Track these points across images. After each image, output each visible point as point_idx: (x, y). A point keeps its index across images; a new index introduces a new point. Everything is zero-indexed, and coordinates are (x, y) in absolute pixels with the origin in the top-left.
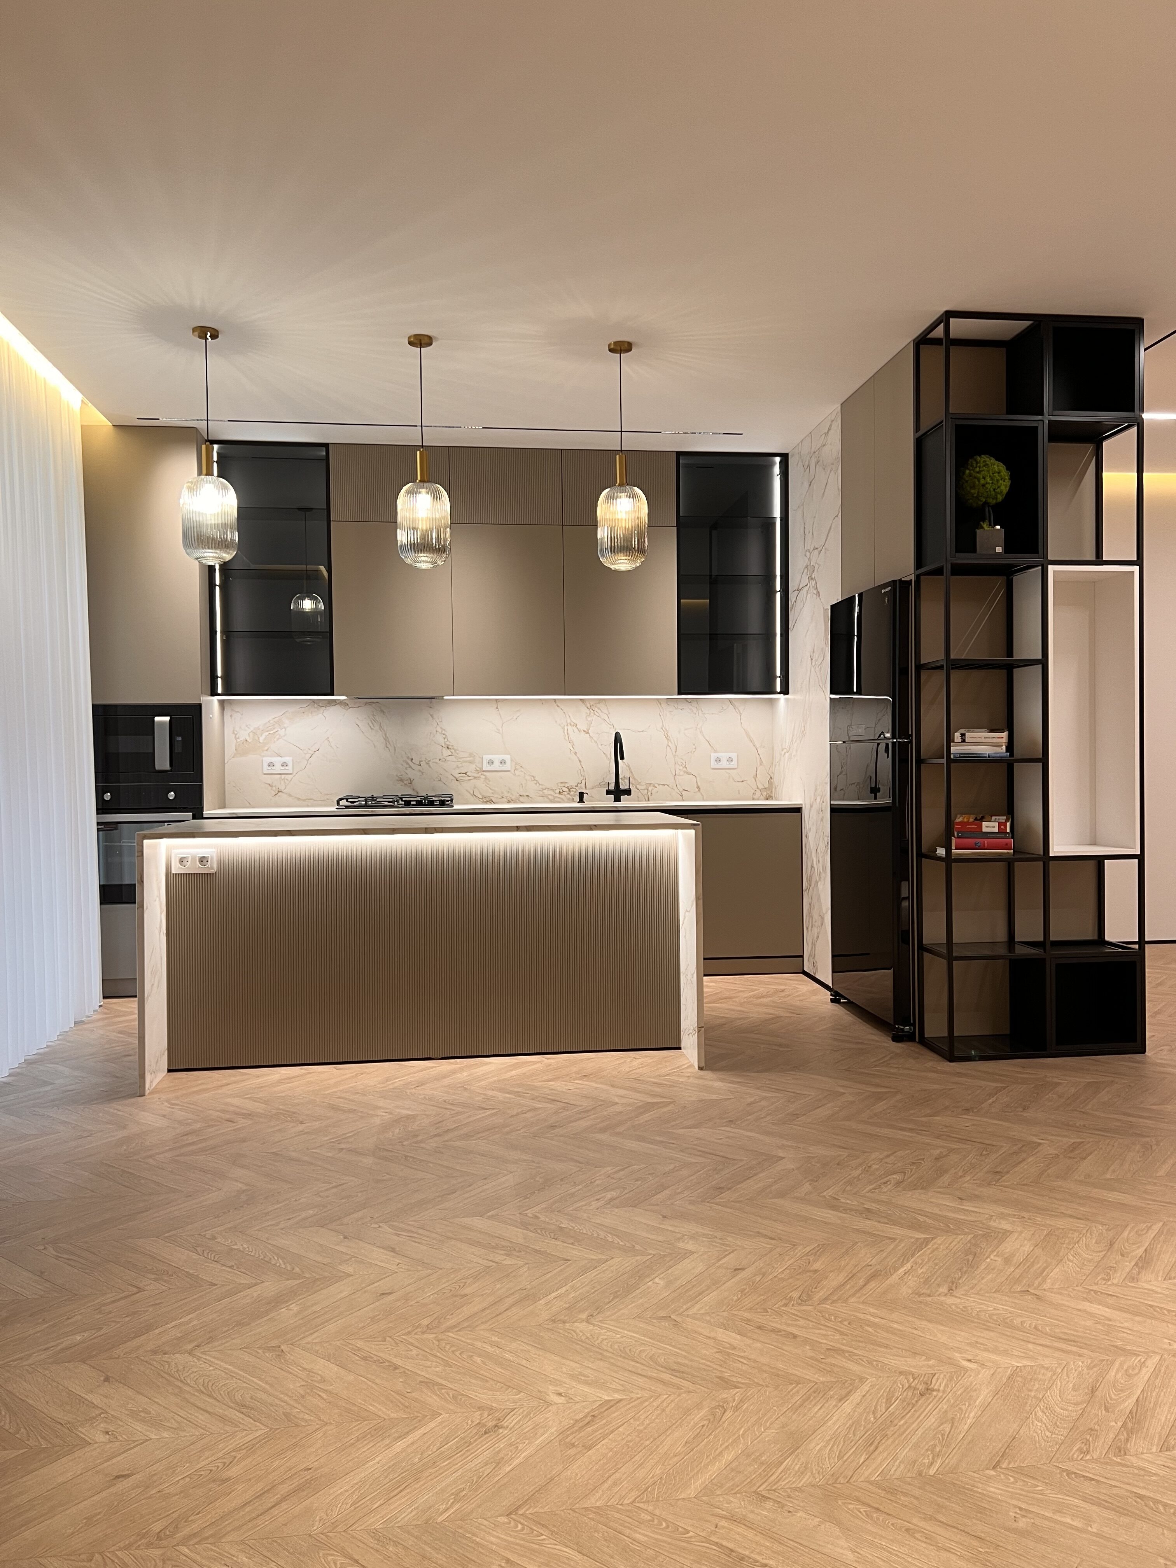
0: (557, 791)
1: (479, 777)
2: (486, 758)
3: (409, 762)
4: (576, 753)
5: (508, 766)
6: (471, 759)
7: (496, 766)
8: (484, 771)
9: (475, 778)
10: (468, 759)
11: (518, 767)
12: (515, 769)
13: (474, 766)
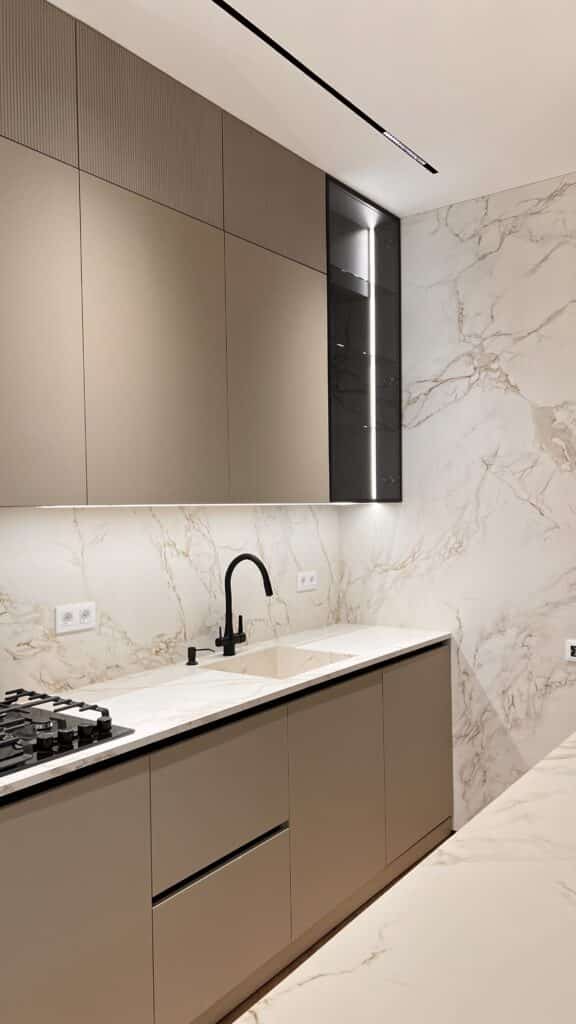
0: (154, 650)
1: (49, 647)
2: (62, 610)
4: (174, 588)
5: (92, 621)
7: (75, 624)
8: (57, 635)
9: (44, 649)
10: (32, 616)
11: (104, 620)
12: (101, 625)
13: (41, 628)
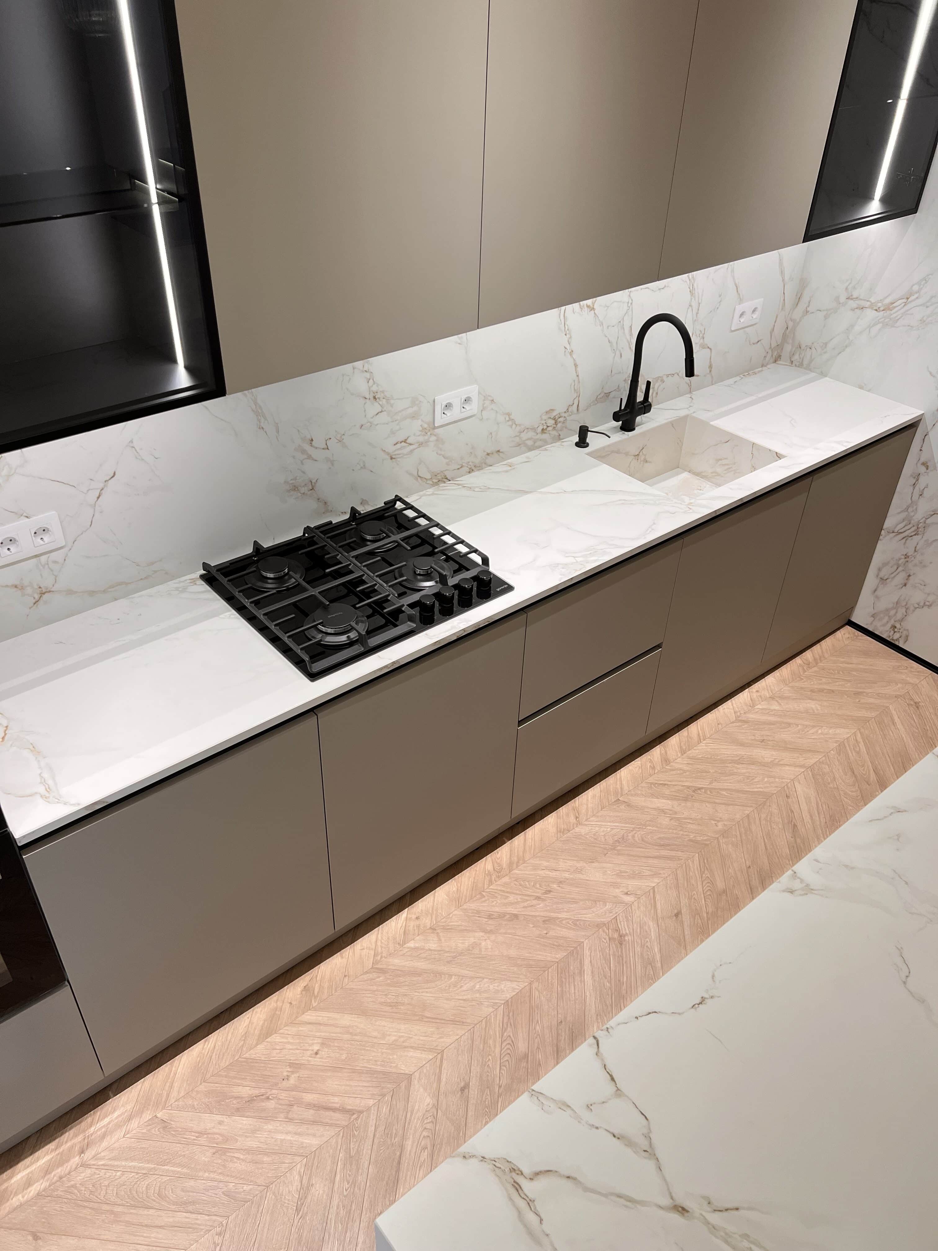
0: (540, 428)
1: (427, 442)
2: (442, 399)
3: (307, 447)
5: (473, 408)
6: (415, 408)
7: (455, 413)
8: (435, 428)
9: (421, 444)
10: (410, 411)
11: (487, 403)
12: (484, 409)
13: (419, 422)
